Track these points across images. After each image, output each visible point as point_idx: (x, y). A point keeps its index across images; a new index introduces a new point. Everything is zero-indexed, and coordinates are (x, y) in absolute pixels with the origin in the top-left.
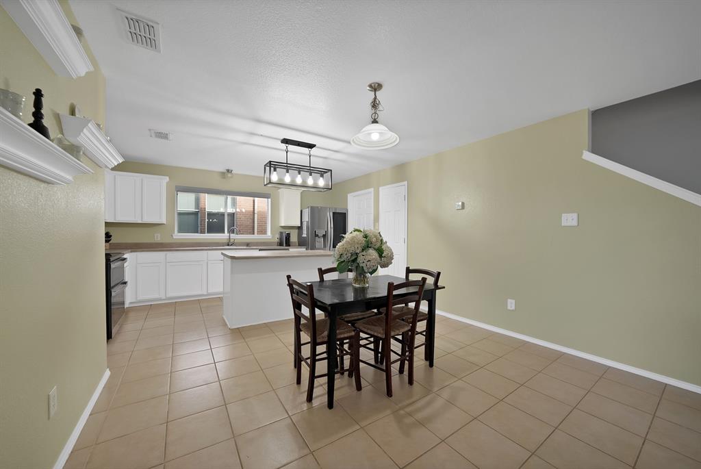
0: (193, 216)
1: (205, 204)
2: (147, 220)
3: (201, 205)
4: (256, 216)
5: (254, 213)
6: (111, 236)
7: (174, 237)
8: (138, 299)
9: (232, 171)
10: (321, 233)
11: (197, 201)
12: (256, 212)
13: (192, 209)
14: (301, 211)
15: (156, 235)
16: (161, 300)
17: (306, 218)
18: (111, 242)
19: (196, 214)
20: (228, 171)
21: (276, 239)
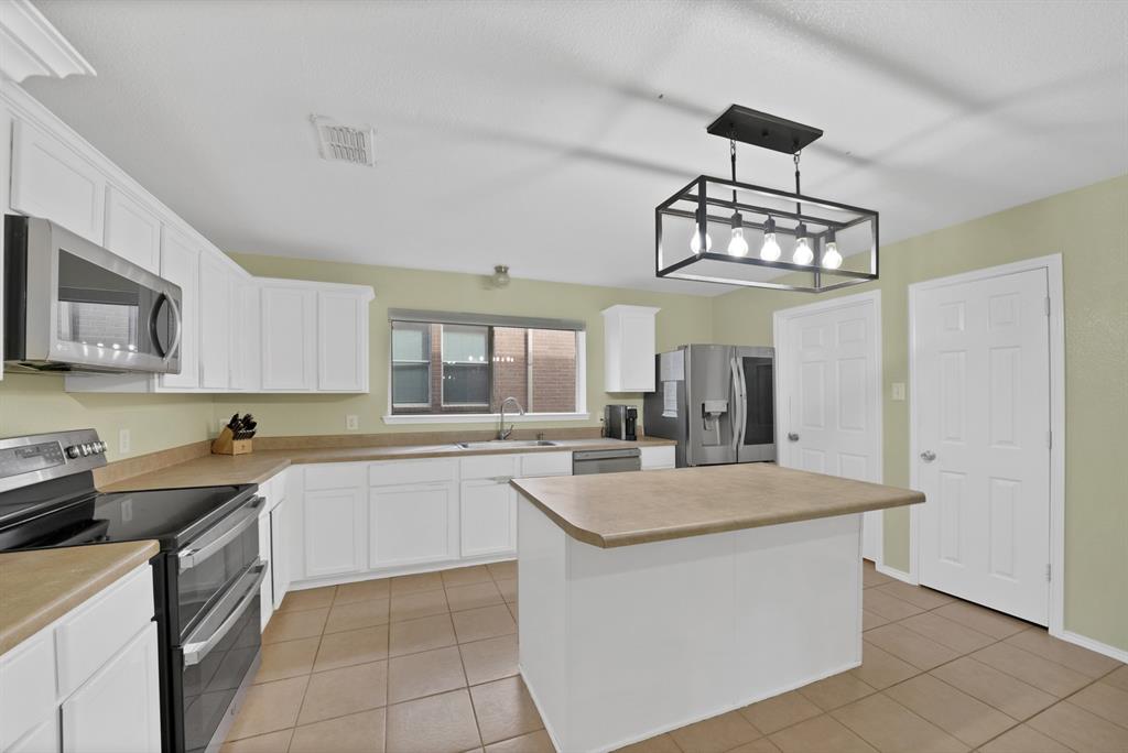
0: (417, 374)
1: (439, 348)
2: (329, 386)
3: (433, 350)
4: (530, 368)
5: (527, 364)
6: (255, 424)
7: (387, 422)
8: (309, 575)
9: (506, 269)
10: (716, 406)
11: (427, 342)
12: (530, 360)
13: (418, 359)
14: (658, 358)
15: (349, 417)
16: (357, 574)
17: (675, 372)
18: (255, 436)
19: (424, 367)
20: (501, 270)
21: (599, 421)
